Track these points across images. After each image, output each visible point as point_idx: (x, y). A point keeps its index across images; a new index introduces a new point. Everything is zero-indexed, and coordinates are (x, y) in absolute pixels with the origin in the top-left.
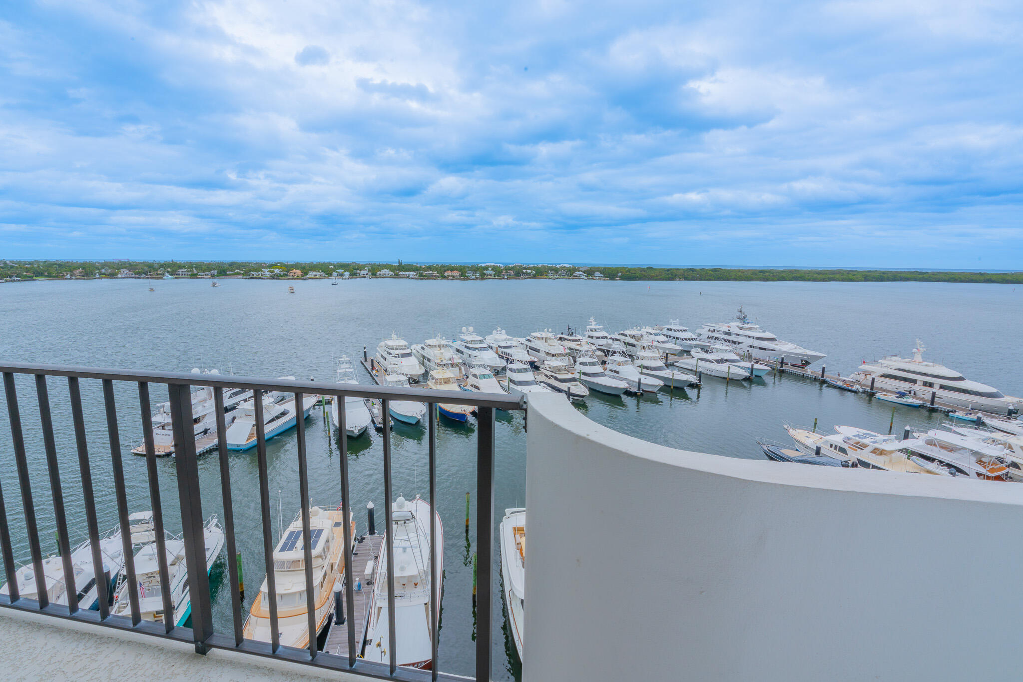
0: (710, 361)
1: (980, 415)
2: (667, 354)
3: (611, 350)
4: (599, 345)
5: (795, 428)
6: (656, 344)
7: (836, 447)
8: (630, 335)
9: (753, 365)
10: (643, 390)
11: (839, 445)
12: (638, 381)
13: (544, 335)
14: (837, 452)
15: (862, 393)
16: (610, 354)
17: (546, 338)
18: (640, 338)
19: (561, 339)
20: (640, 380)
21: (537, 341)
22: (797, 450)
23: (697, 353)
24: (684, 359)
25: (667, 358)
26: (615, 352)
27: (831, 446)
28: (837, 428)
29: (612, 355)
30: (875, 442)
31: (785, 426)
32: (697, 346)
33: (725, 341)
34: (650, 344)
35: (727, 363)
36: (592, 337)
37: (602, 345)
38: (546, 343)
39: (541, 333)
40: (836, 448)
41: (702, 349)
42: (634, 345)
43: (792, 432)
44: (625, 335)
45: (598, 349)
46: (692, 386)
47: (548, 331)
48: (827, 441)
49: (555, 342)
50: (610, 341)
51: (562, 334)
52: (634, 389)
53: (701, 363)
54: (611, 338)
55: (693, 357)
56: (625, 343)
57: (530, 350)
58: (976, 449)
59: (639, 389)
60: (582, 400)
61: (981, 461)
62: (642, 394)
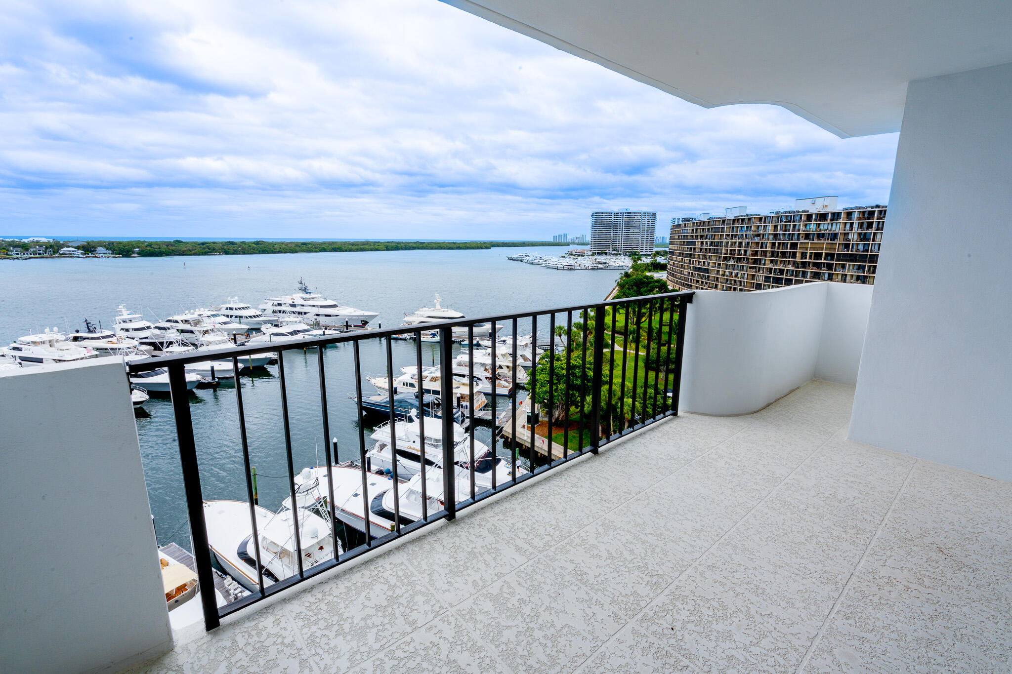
0: (283, 335)
1: (478, 339)
2: (235, 335)
3: (165, 341)
4: (140, 339)
5: (374, 377)
6: (218, 326)
7: (407, 383)
8: (182, 321)
9: (324, 332)
10: (218, 378)
11: (408, 382)
12: (210, 369)
13: (45, 337)
14: (408, 387)
15: (410, 339)
16: (165, 346)
17: (50, 341)
18: (197, 322)
19: (76, 339)
20: (212, 368)
21: (33, 348)
22: (379, 395)
23: (268, 329)
24: (255, 337)
25: (235, 340)
26: (171, 343)
27: (404, 384)
28: (402, 369)
29: (168, 347)
30: (431, 373)
31: (367, 378)
32: (266, 322)
33: (294, 313)
34: (212, 327)
35: (301, 334)
36: (127, 330)
37: (147, 338)
38: (51, 348)
39: (40, 335)
40: (407, 385)
41: (272, 324)
42: (192, 332)
43: (373, 381)
44: (177, 322)
45: (142, 343)
46: (272, 362)
47: (51, 330)
48: (400, 381)
49: (69, 345)
50: (157, 332)
51: (77, 331)
52: (209, 379)
53: (274, 338)
54: (156, 328)
55: (264, 334)
56: (178, 330)
57: (23, 362)
58: (483, 362)
59: (213, 378)
60: (140, 407)
61: (486, 369)
62: (218, 383)
